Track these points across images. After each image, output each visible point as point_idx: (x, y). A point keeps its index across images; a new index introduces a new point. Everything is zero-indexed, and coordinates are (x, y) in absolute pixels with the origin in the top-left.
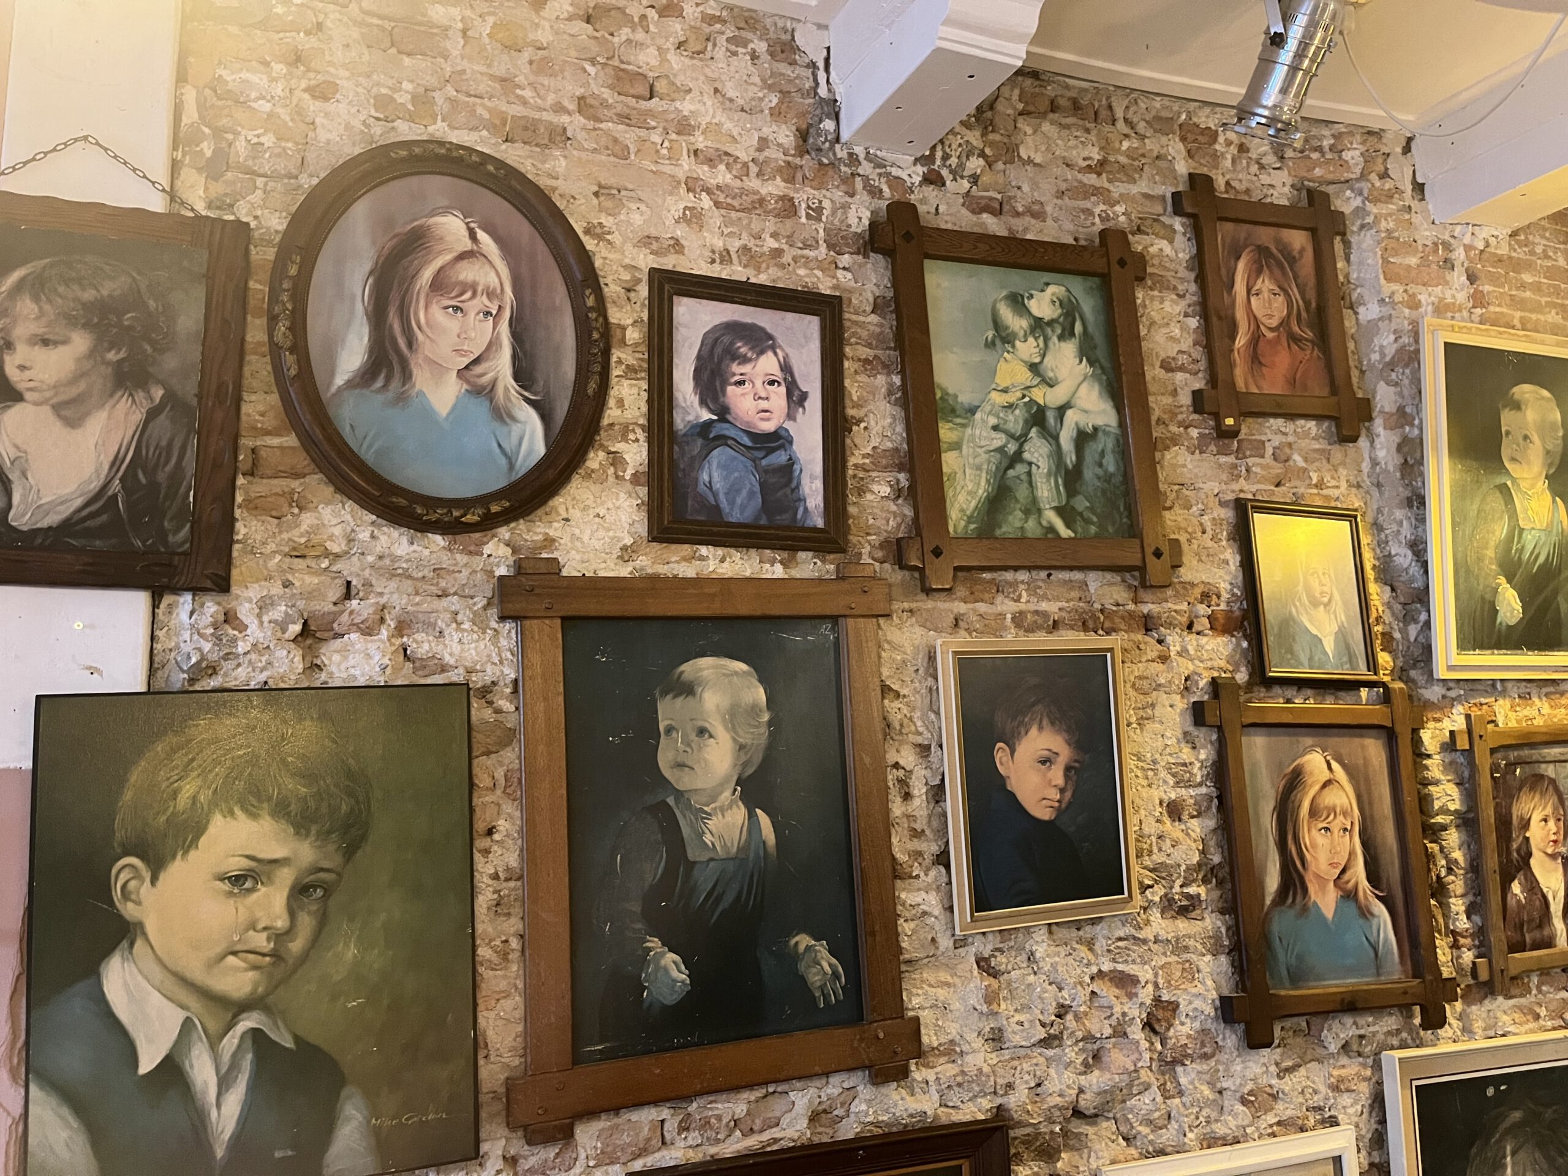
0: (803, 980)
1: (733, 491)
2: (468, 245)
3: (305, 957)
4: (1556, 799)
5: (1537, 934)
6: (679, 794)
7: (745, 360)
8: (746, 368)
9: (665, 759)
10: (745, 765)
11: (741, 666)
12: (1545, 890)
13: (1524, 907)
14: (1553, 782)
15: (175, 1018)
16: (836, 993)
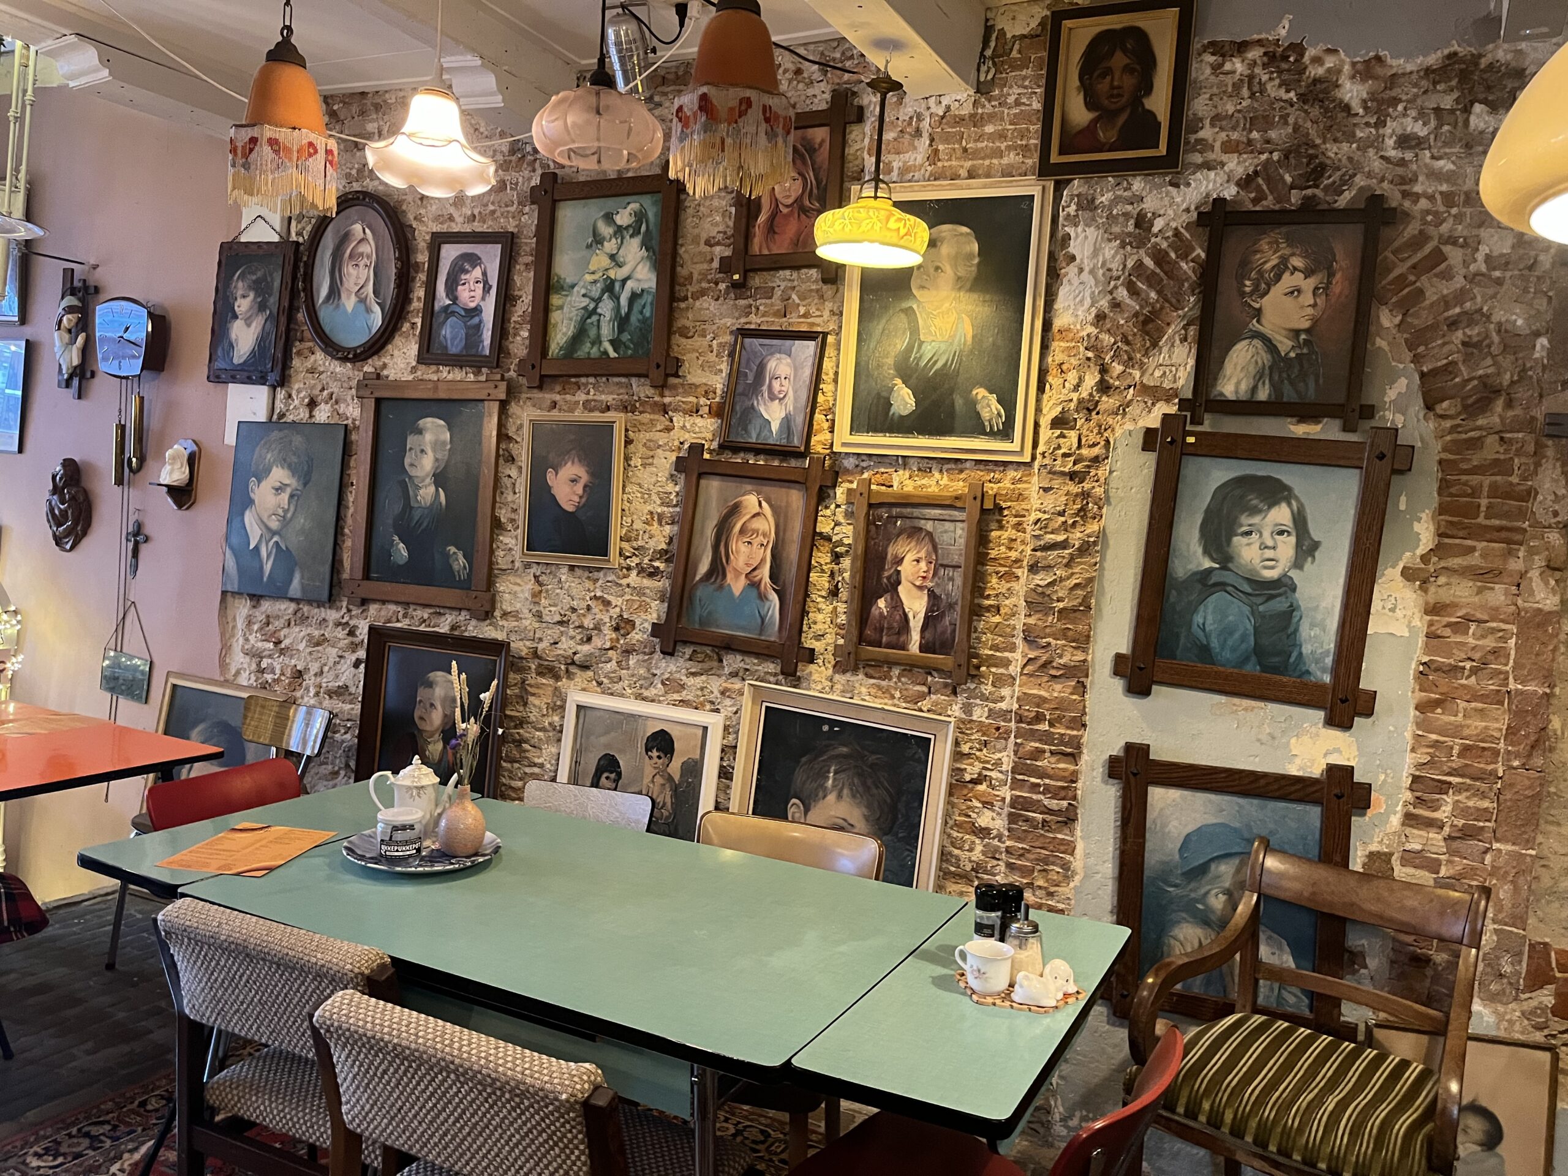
0: (451, 567)
1: (453, 339)
2: (362, 235)
3: (291, 519)
4: (930, 547)
5: (894, 638)
6: (410, 477)
7: (467, 272)
8: (467, 276)
9: (407, 461)
10: (437, 468)
11: (442, 422)
12: (907, 610)
13: (885, 618)
14: (930, 535)
15: (260, 532)
16: (464, 575)
